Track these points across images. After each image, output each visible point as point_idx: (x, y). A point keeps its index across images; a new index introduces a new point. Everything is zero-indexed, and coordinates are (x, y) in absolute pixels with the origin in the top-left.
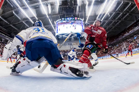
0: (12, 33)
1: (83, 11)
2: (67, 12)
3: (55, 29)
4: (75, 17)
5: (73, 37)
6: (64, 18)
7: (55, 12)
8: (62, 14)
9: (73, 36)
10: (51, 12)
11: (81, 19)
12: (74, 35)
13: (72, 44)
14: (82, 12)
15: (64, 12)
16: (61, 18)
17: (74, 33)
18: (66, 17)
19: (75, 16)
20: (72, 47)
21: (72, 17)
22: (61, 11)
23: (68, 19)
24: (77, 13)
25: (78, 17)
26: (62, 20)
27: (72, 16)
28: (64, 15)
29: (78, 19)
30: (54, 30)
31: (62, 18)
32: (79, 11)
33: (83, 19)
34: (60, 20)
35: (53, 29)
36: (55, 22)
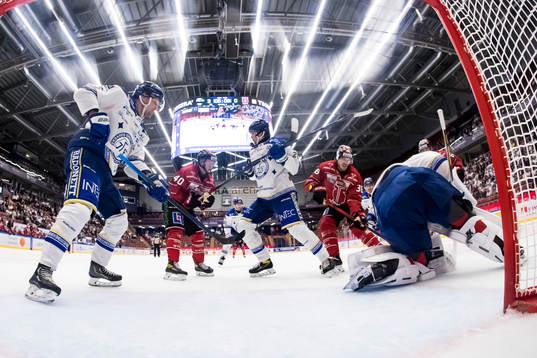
0: (17, 144)
1: (270, 74)
2: (214, 75)
3: (170, 135)
4: (243, 95)
5: (233, 167)
6: (204, 96)
7: (172, 74)
8: (195, 81)
9: (233, 161)
10: (159, 74)
11: (264, 104)
12: (238, 159)
13: (227, 192)
14: (269, 78)
15: (204, 78)
16: (193, 97)
17: (238, 153)
18: (212, 96)
19: (241, 92)
20: (227, 203)
21: (232, 95)
22: (194, 74)
23: (218, 100)
24: (250, 81)
25: (252, 95)
26: (195, 104)
27: (233, 90)
28: (204, 87)
29: (254, 101)
30: (166, 141)
31: (198, 96)
32: (257, 76)
33: (272, 103)
34: (190, 103)
35: (164, 136)
36: (170, 110)
